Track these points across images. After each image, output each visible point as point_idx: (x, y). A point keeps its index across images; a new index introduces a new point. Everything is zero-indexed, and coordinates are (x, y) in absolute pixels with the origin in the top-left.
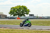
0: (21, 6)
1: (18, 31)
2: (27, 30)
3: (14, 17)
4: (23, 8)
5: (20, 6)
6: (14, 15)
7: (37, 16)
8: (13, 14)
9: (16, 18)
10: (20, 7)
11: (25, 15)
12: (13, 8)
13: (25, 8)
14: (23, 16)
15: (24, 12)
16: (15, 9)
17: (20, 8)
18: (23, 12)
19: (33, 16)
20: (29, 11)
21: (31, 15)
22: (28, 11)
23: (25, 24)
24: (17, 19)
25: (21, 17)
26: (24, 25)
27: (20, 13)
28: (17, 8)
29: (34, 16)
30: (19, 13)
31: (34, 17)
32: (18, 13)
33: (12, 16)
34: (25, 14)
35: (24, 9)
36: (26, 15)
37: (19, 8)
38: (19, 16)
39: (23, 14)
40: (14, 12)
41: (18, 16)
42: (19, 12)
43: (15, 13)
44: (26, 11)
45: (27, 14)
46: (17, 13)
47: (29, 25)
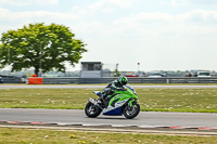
0: (47, 24)
1: (33, 136)
2: (73, 129)
3: (15, 73)
4: (56, 36)
5: (41, 28)
6: (16, 67)
7: (116, 71)
8: (12, 60)
9: (24, 77)
10: (41, 30)
11: (62, 67)
12: (11, 34)
13: (63, 35)
14: (54, 69)
15: (58, 51)
16: (20, 40)
17: (42, 33)
18: (54, 52)
19: (100, 69)
20: (80, 48)
21: (90, 66)
22: (78, 50)
23: (110, 108)
24: (30, 83)
25: (48, 75)
26: (105, 111)
27: (43, 57)
28: (27, 36)
29: (104, 68)
30: (38, 55)
31: (103, 73)
32: (34, 57)
33: (8, 68)
34: (63, 59)
35: (61, 41)
36: (67, 64)
37: (39, 36)
38: (37, 71)
39: (55, 63)
40: (15, 53)
41: (33, 68)
42: (38, 51)
43: (20, 56)
44: (69, 50)
45: (73, 60)
46: (31, 56)
47: (129, 111)
